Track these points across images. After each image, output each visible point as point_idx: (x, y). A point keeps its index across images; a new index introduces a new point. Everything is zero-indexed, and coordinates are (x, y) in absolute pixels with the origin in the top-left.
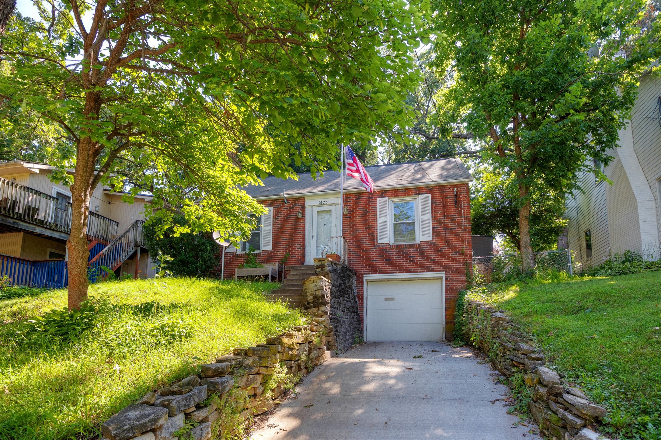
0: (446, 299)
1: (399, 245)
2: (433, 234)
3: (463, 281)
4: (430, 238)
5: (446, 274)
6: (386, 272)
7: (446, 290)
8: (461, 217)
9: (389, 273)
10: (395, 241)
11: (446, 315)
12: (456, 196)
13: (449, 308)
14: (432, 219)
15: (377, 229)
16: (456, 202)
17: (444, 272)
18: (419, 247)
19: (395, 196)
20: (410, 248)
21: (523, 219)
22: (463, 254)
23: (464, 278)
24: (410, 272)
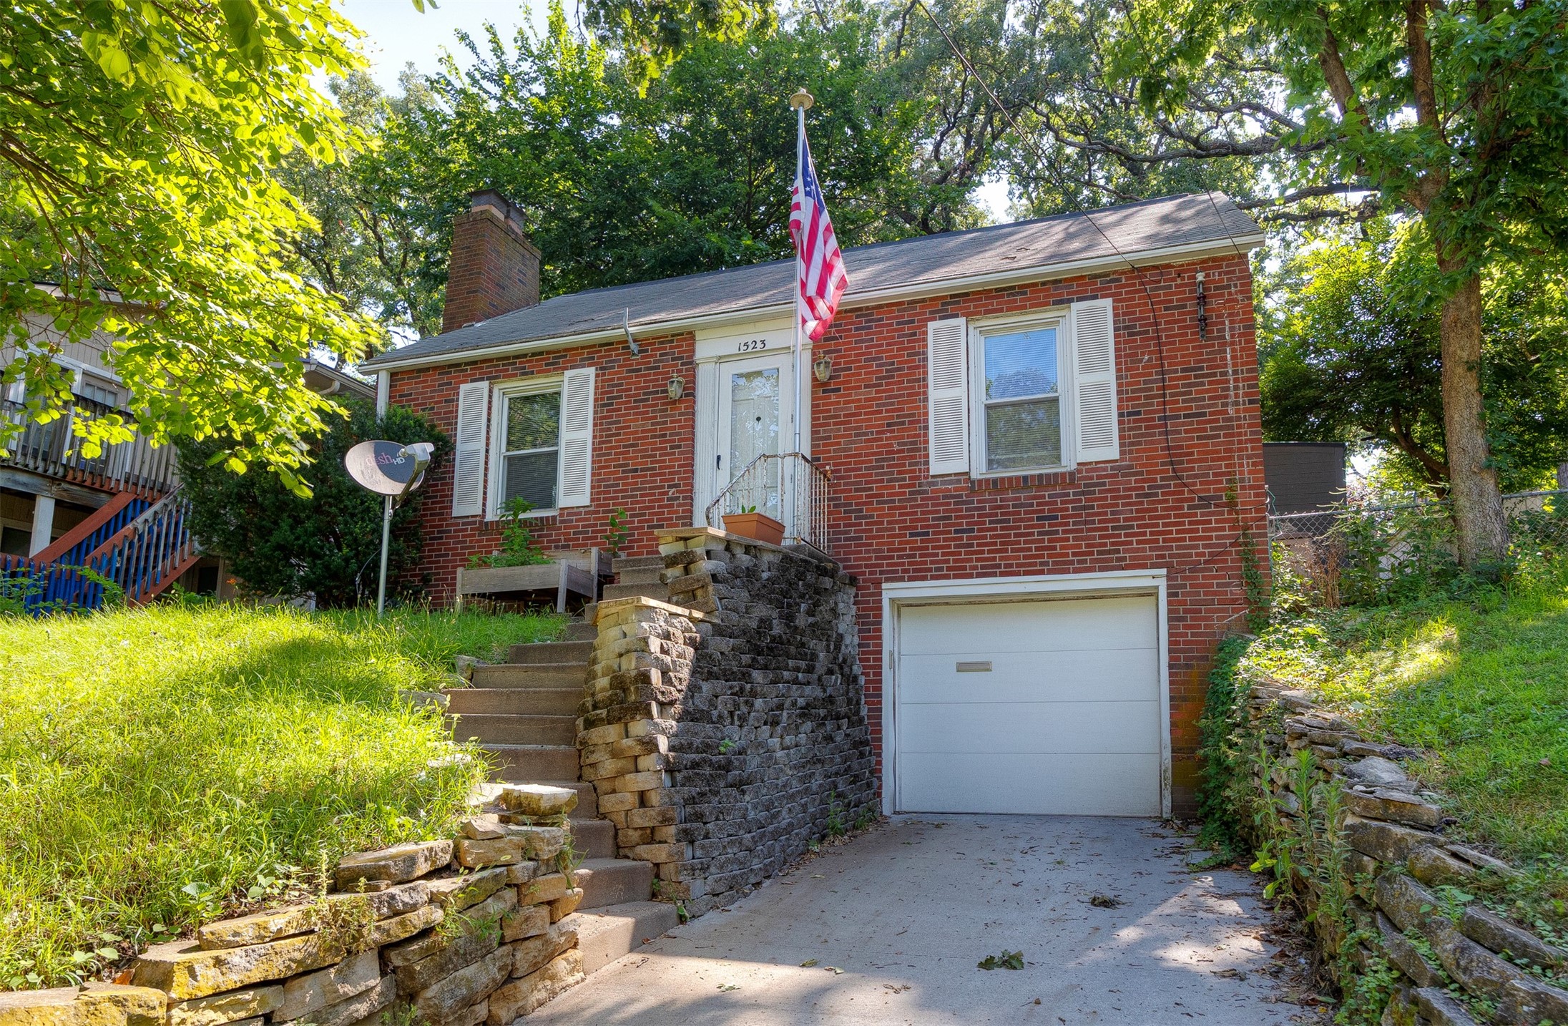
0: (1171, 667)
1: (1003, 479)
2: (1121, 437)
3: (1233, 601)
4: (1113, 452)
5: (1169, 578)
6: (960, 572)
7: (1170, 635)
8: (1225, 374)
9: (970, 576)
10: (990, 463)
11: (1173, 724)
12: (1203, 299)
13: (1184, 699)
14: (1119, 385)
15: (926, 428)
16: (1204, 319)
17: (1164, 571)
18: (1072, 484)
19: (987, 312)
20: (1040, 487)
21: (1459, 370)
22: (1232, 504)
23: (1236, 590)
24: (1041, 572)
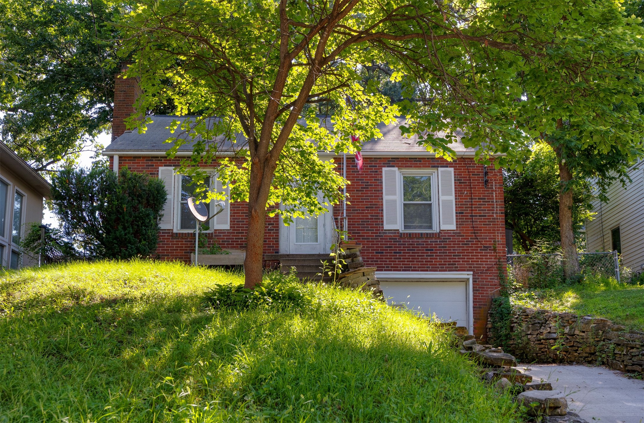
0: (474, 307)
1: (413, 233)
2: (457, 222)
3: (495, 285)
4: (453, 227)
5: (473, 275)
6: (396, 269)
7: (474, 296)
8: (493, 202)
9: (400, 270)
10: (406, 227)
11: (474, 328)
12: (486, 173)
13: (479, 319)
14: (456, 202)
15: (382, 210)
16: (487, 181)
17: (472, 273)
18: (439, 238)
19: (406, 167)
20: (427, 238)
21: (566, 209)
22: (495, 250)
23: (496, 281)
24: (427, 271)
